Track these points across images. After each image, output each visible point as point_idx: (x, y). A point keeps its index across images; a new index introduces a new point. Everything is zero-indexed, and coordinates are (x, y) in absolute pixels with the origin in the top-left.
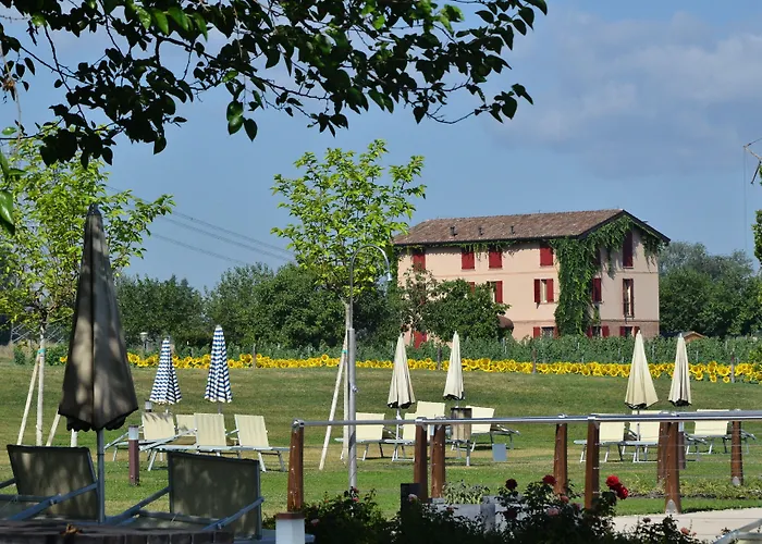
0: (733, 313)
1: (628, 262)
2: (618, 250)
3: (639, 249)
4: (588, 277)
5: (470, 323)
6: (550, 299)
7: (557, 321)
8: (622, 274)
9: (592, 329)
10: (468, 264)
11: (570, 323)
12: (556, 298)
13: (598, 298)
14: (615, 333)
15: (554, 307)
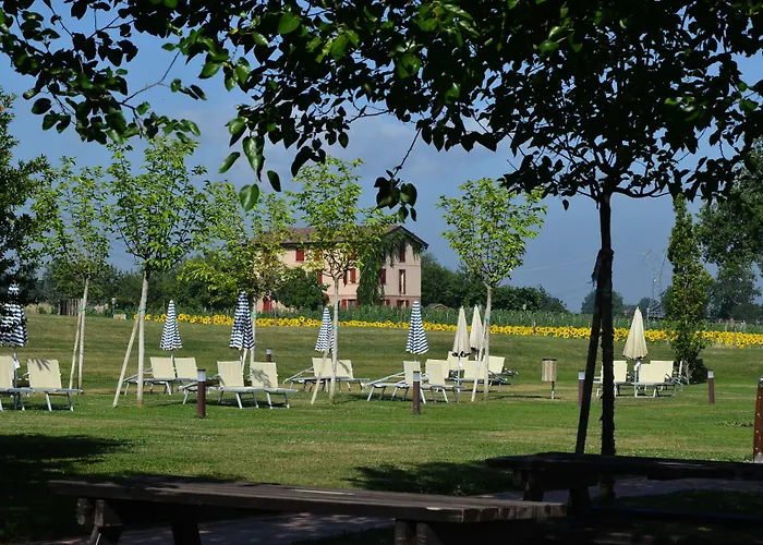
0: (465, 293)
1: (402, 259)
2: (396, 250)
3: (409, 248)
4: (378, 267)
5: (305, 296)
6: (353, 282)
7: (358, 295)
8: (399, 265)
9: (379, 301)
10: (300, 258)
11: (366, 297)
12: (358, 281)
13: (384, 282)
14: (393, 305)
15: (356, 287)
